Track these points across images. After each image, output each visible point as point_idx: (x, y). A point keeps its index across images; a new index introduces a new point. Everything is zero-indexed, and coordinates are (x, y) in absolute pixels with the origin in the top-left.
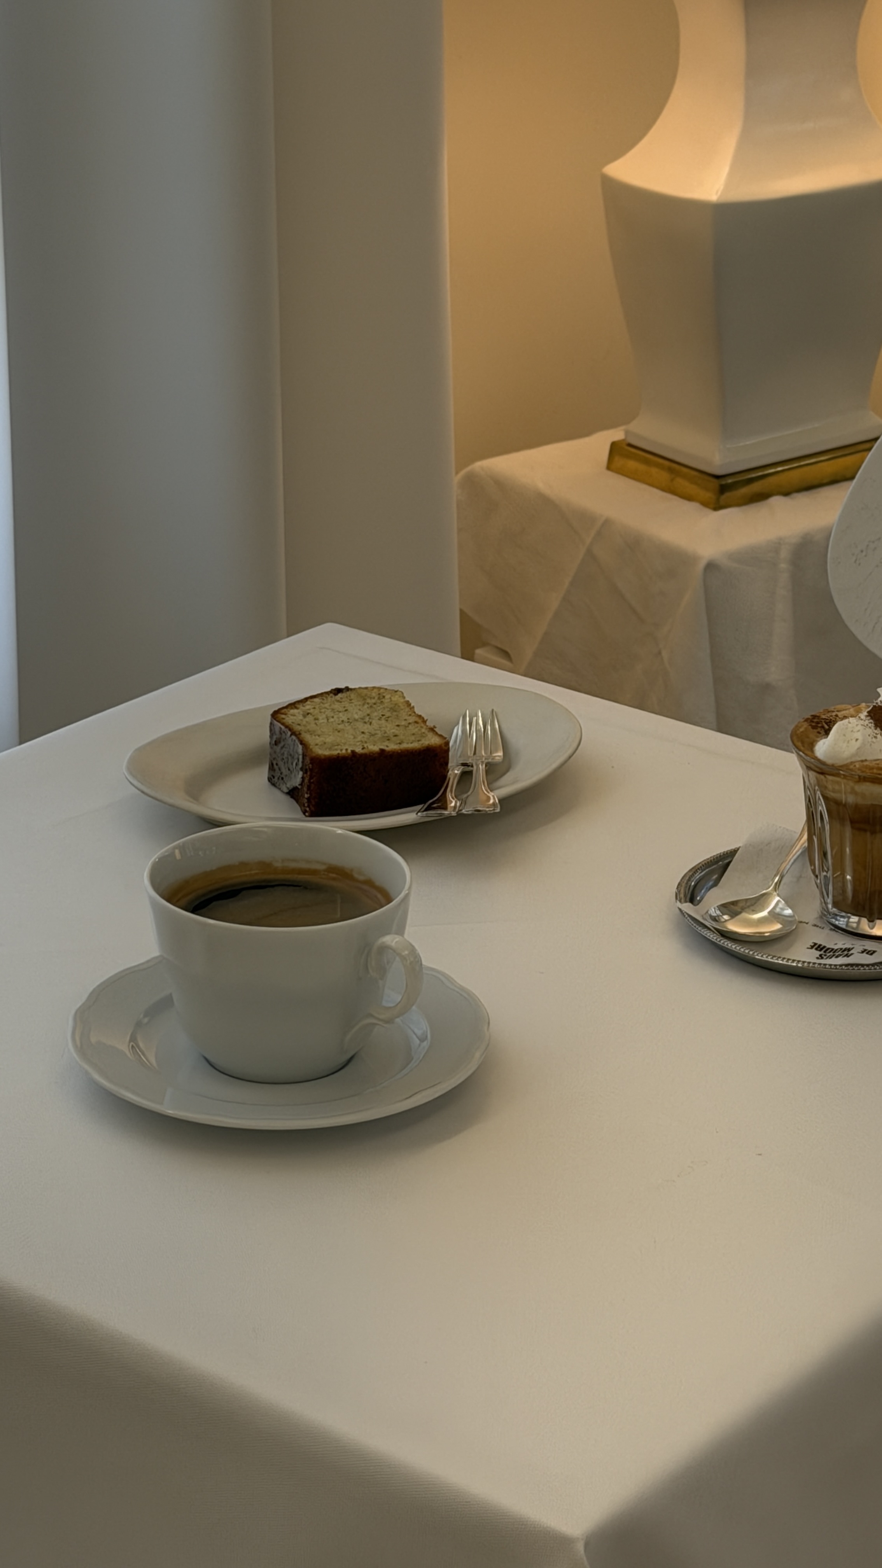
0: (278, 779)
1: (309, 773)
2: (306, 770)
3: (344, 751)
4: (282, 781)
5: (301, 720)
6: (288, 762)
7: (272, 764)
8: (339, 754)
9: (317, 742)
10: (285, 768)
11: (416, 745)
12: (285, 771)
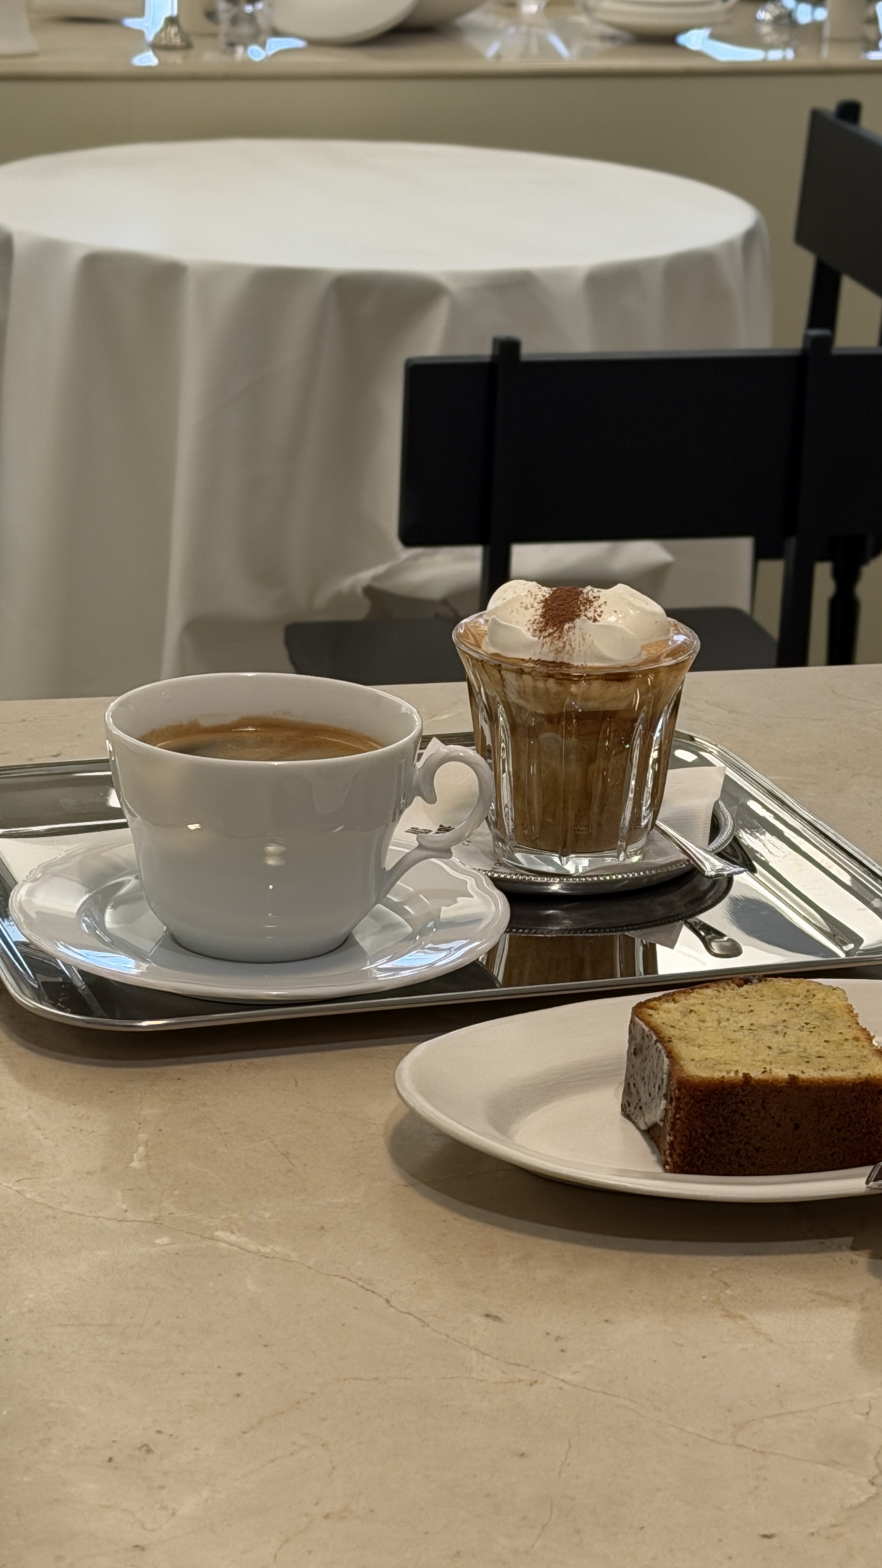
0: (635, 1108)
1: (674, 1104)
2: (671, 1098)
3: (732, 1074)
4: (640, 1111)
5: (679, 1020)
6: (649, 1084)
7: (629, 1084)
8: (723, 1077)
9: (697, 1057)
10: (645, 1092)
11: (849, 1075)
12: (645, 1098)
